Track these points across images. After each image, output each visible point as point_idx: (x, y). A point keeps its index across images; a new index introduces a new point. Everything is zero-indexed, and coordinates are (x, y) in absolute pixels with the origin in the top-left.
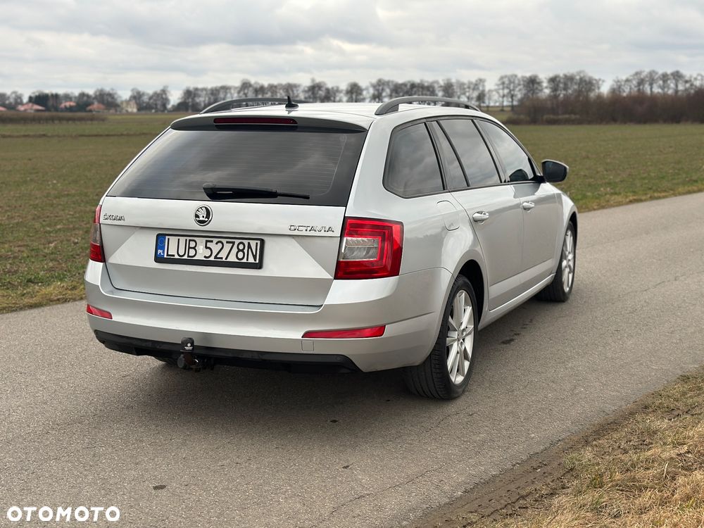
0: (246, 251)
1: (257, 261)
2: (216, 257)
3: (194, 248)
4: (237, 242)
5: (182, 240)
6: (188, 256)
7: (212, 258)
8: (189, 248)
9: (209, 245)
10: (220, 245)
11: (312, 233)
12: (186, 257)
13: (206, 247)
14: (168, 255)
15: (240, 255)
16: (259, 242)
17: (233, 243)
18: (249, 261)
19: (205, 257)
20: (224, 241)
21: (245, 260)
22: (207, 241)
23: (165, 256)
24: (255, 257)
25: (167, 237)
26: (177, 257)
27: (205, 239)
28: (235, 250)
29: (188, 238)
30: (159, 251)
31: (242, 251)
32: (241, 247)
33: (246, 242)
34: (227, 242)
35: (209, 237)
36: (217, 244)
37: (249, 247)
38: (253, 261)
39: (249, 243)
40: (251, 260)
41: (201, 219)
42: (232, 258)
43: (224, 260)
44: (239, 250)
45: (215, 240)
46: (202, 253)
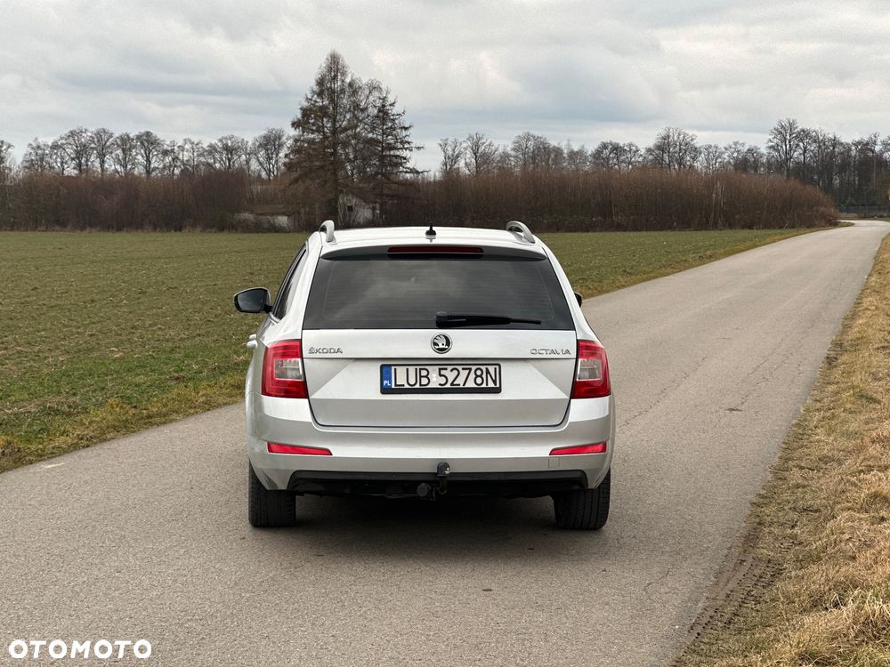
0: (484, 376)
1: (498, 386)
2: (452, 384)
3: (427, 377)
4: (474, 368)
5: (412, 370)
6: (421, 385)
7: (448, 386)
8: (421, 377)
9: (443, 372)
10: (455, 372)
11: (553, 356)
12: (418, 386)
13: (440, 375)
14: (396, 385)
15: (479, 380)
16: (497, 367)
17: (470, 369)
18: (489, 386)
19: (440, 385)
20: (460, 368)
21: (484, 385)
22: (440, 370)
23: (393, 386)
24: (495, 382)
25: (393, 368)
26: (407, 386)
27: (437, 367)
28: (472, 376)
29: (418, 367)
30: (385, 382)
31: (481, 376)
32: (479, 373)
33: (484, 368)
34: (463, 369)
35: (442, 364)
36: (452, 371)
37: (488, 372)
38: (493, 386)
39: (487, 369)
40: (491, 385)
41: (441, 346)
42: (470, 384)
43: (461, 386)
44: (477, 376)
45: (450, 368)
46: (435, 381)
